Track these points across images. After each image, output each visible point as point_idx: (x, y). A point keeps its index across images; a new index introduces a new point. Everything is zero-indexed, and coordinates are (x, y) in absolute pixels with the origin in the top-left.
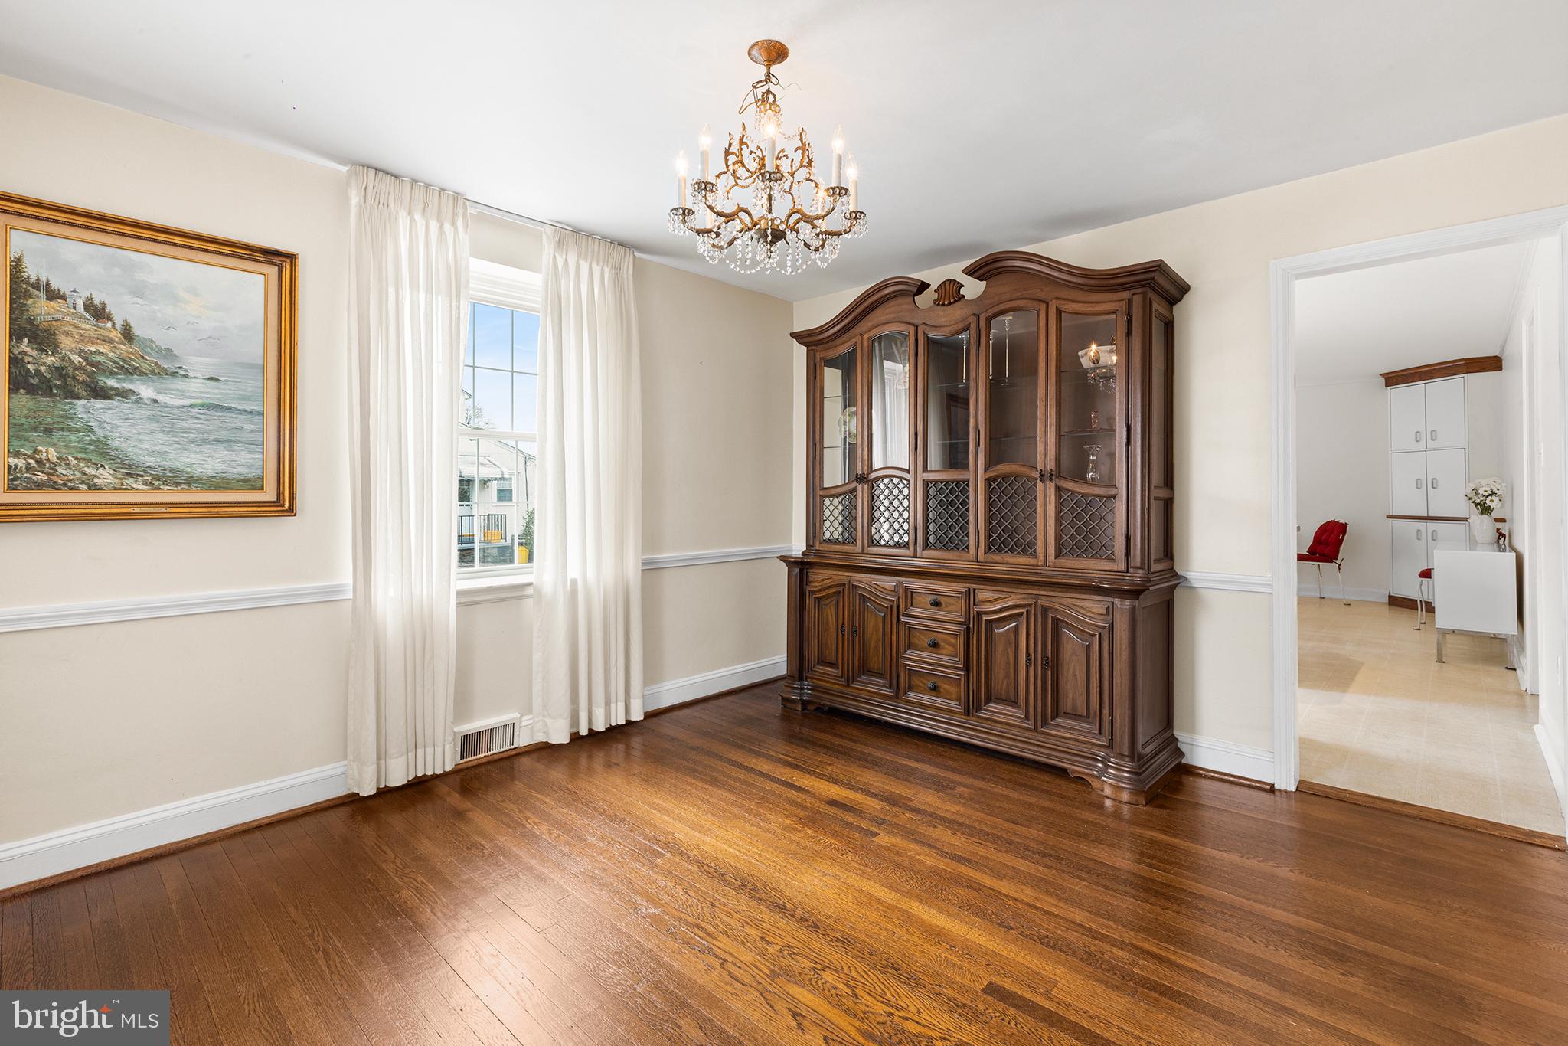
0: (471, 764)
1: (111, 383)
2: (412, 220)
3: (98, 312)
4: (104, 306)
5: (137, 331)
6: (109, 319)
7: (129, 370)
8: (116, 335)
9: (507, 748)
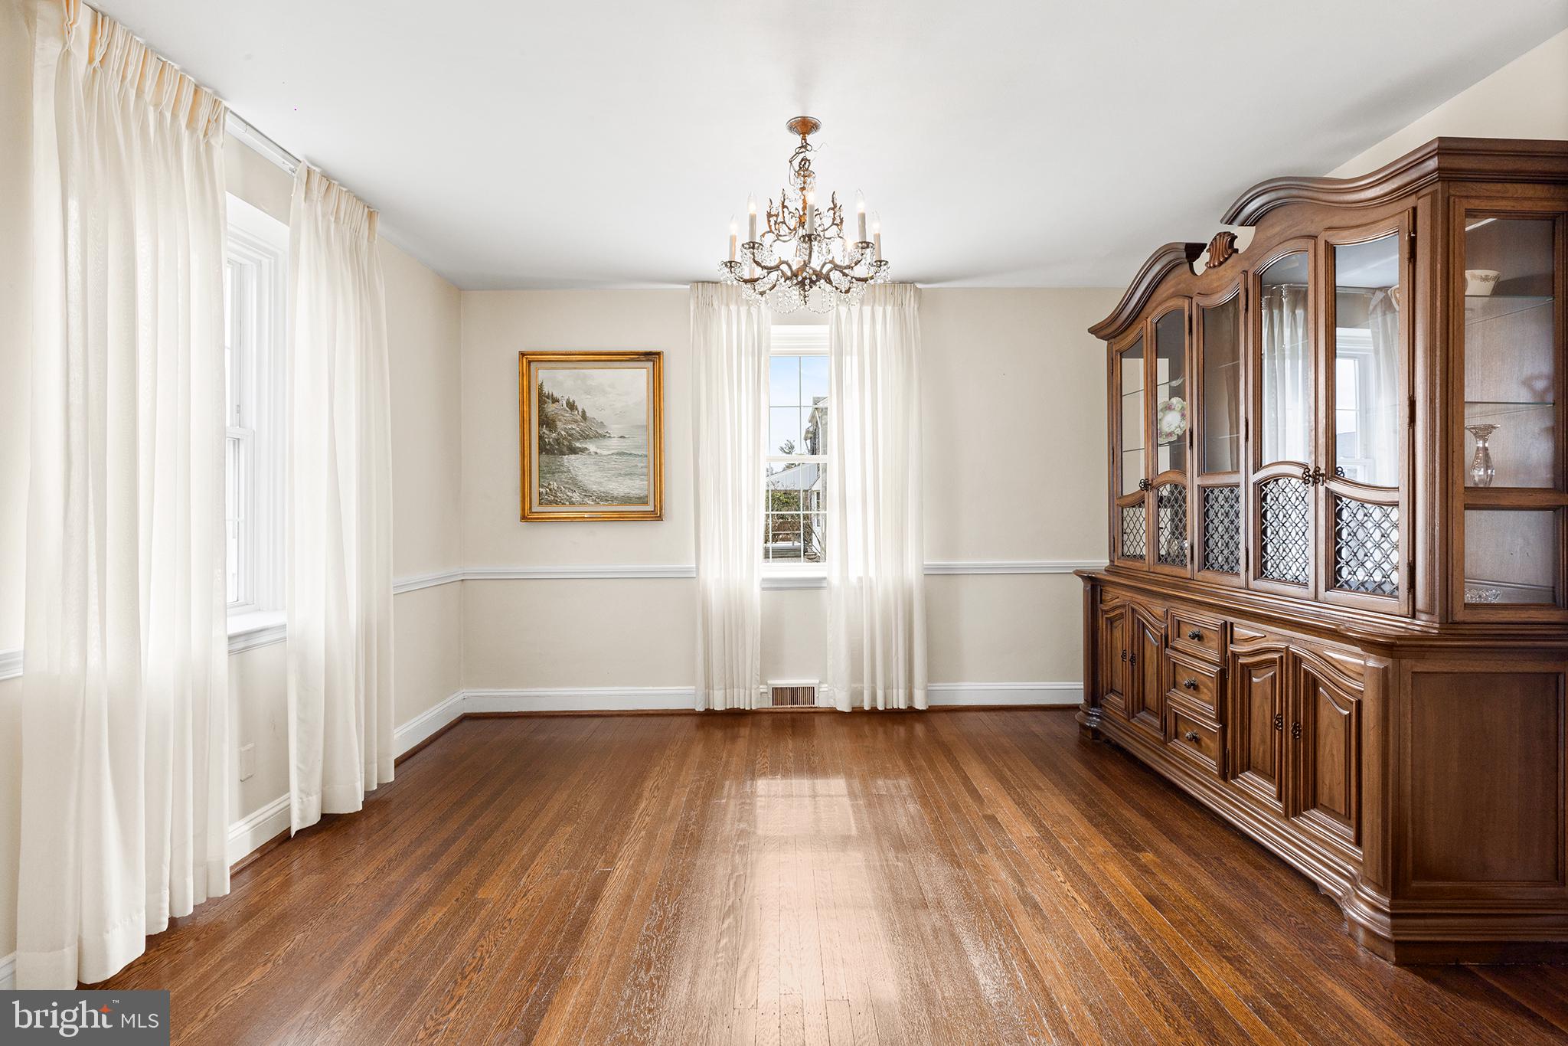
0: (779, 710)
1: (578, 445)
2: (729, 310)
3: (572, 406)
4: (574, 402)
5: (588, 414)
6: (577, 409)
7: (585, 437)
8: (579, 418)
9: (809, 706)
